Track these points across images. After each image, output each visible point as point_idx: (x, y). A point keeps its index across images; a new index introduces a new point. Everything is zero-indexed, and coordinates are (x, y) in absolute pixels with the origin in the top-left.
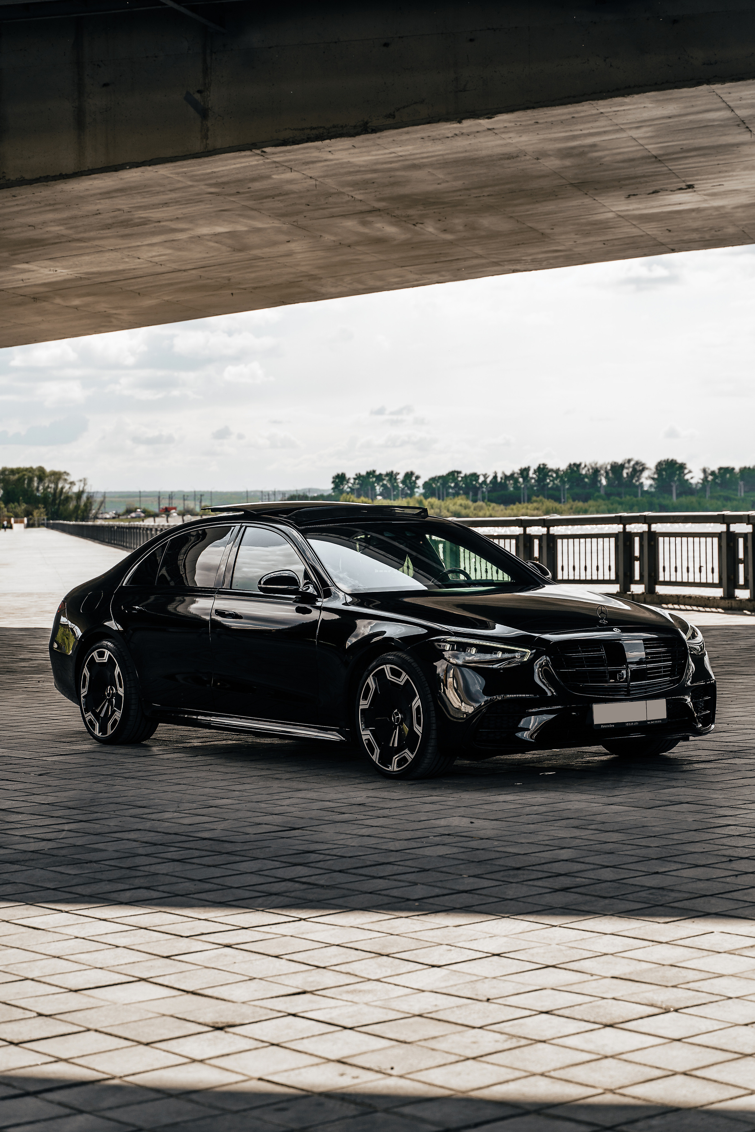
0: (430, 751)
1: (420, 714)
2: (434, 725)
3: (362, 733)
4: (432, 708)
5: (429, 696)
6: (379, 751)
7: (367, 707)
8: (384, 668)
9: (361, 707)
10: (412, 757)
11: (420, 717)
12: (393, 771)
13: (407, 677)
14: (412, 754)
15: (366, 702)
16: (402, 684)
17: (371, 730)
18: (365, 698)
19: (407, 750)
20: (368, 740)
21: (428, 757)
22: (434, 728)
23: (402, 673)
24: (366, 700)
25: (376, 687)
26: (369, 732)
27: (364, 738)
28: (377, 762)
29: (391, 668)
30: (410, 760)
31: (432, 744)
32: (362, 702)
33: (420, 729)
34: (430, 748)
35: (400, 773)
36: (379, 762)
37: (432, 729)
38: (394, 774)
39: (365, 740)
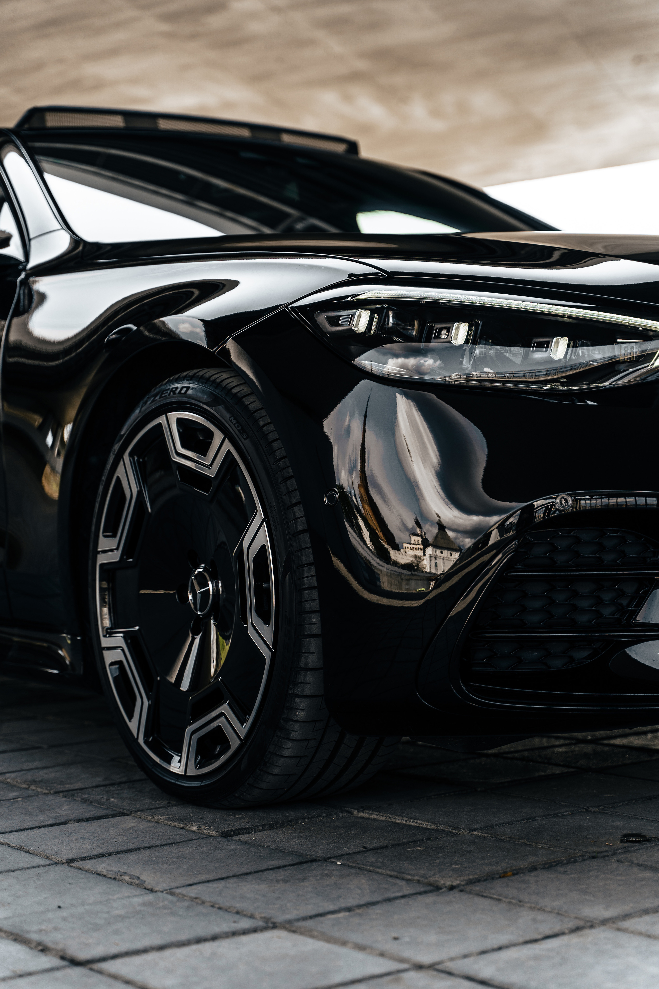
0: (300, 715)
1: (268, 581)
3: (105, 642)
4: (308, 556)
5: (299, 511)
6: (144, 704)
7: (115, 557)
8: (160, 424)
9: (102, 559)
10: (243, 730)
11: (268, 589)
12: (183, 777)
13: (228, 446)
14: (242, 722)
15: (113, 543)
16: (211, 473)
17: (127, 637)
18: (111, 530)
19: (225, 708)
20: (120, 663)
21: (295, 735)
22: (314, 630)
23: (210, 435)
24: (114, 536)
25: (140, 493)
26: (121, 641)
27: (109, 657)
28: (141, 741)
29: (180, 421)
30: (235, 743)
31: (308, 691)
32: (105, 543)
33: (267, 632)
34: (302, 703)
35: (203, 784)
36: (146, 742)
37: (306, 633)
38: (186, 785)
39: (112, 664)
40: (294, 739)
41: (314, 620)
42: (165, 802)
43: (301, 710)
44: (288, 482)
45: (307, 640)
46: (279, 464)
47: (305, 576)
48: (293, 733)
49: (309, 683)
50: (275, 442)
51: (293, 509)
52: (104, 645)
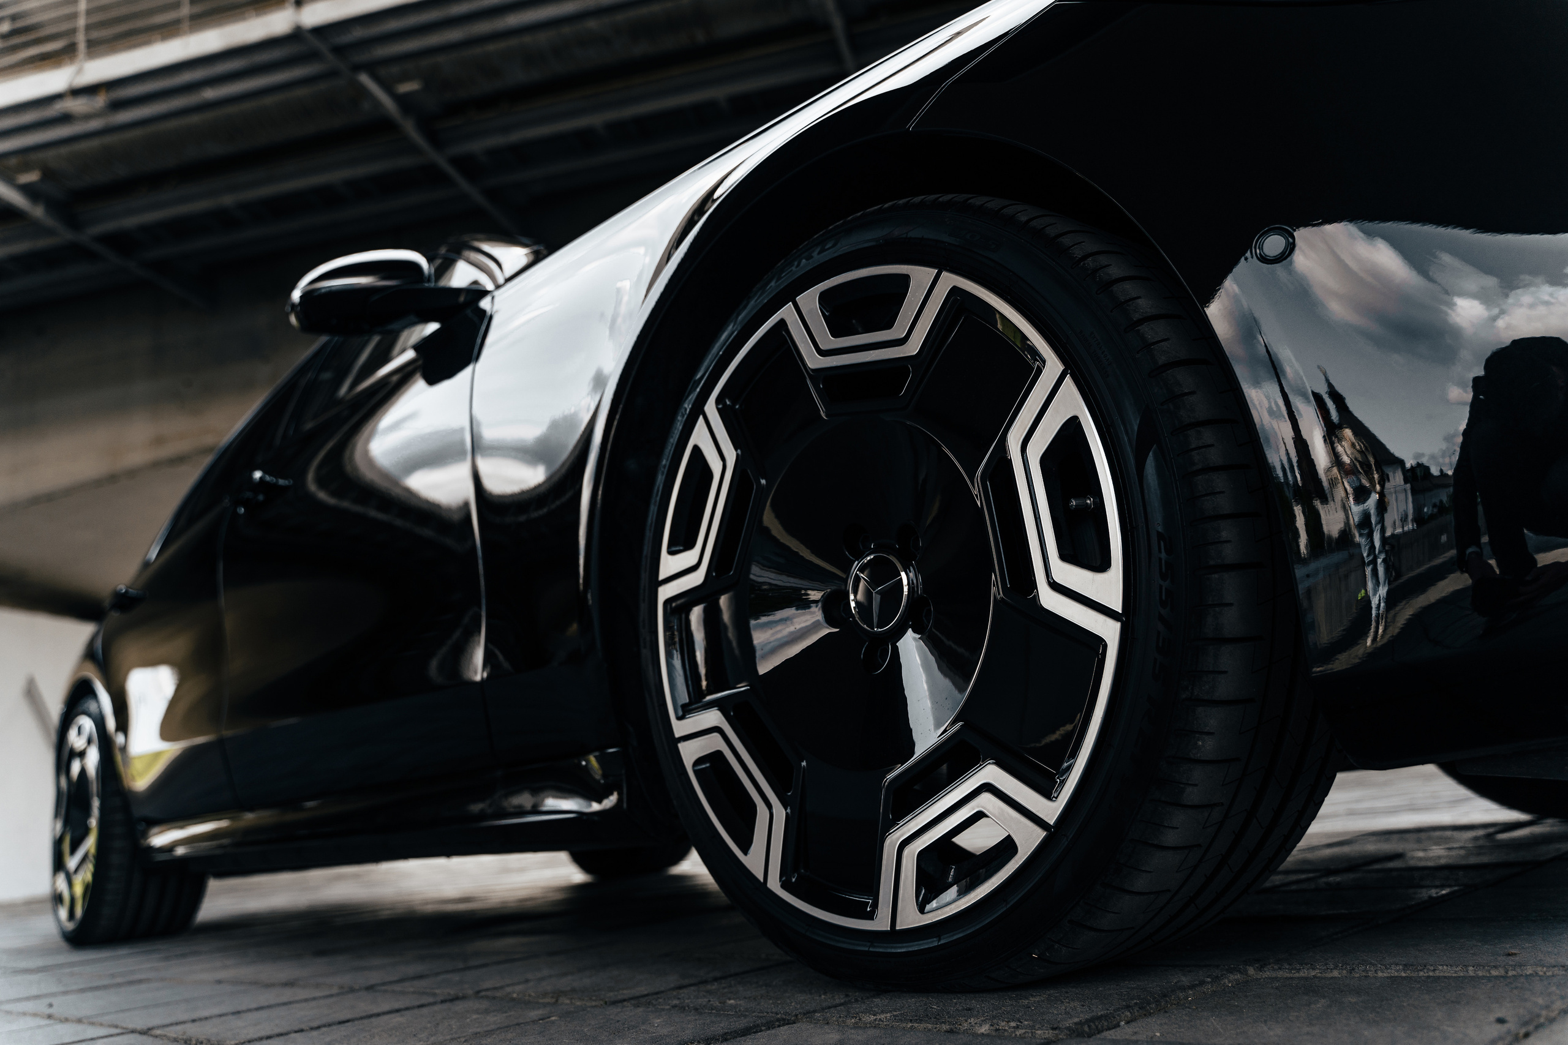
0: (1207, 746)
2: (1227, 532)
3: (680, 728)
6: (780, 813)
7: (694, 580)
8: (781, 323)
9: (667, 592)
10: (1051, 809)
12: (894, 935)
13: (950, 280)
14: (1048, 793)
15: (688, 558)
16: (911, 349)
17: (726, 708)
19: (990, 773)
20: (716, 757)
21: (1192, 795)
22: (1230, 553)
23: (901, 286)
24: (690, 547)
26: (712, 717)
27: (690, 752)
28: (774, 884)
29: (827, 297)
30: (1030, 838)
31: (1224, 688)
33: (1105, 588)
34: (1212, 719)
35: (942, 942)
36: (785, 886)
37: (1212, 563)
38: (903, 950)
39: (698, 762)
40: (1190, 803)
41: (1225, 535)
42: (839, 998)
43: (1209, 733)
44: (1115, 288)
45: (1216, 576)
46: (1084, 264)
47: (1193, 446)
48: (1189, 789)
49: (1225, 672)
50: (1064, 237)
51: (1139, 330)
52: (678, 734)
